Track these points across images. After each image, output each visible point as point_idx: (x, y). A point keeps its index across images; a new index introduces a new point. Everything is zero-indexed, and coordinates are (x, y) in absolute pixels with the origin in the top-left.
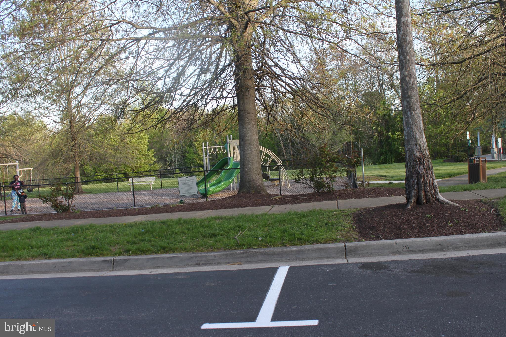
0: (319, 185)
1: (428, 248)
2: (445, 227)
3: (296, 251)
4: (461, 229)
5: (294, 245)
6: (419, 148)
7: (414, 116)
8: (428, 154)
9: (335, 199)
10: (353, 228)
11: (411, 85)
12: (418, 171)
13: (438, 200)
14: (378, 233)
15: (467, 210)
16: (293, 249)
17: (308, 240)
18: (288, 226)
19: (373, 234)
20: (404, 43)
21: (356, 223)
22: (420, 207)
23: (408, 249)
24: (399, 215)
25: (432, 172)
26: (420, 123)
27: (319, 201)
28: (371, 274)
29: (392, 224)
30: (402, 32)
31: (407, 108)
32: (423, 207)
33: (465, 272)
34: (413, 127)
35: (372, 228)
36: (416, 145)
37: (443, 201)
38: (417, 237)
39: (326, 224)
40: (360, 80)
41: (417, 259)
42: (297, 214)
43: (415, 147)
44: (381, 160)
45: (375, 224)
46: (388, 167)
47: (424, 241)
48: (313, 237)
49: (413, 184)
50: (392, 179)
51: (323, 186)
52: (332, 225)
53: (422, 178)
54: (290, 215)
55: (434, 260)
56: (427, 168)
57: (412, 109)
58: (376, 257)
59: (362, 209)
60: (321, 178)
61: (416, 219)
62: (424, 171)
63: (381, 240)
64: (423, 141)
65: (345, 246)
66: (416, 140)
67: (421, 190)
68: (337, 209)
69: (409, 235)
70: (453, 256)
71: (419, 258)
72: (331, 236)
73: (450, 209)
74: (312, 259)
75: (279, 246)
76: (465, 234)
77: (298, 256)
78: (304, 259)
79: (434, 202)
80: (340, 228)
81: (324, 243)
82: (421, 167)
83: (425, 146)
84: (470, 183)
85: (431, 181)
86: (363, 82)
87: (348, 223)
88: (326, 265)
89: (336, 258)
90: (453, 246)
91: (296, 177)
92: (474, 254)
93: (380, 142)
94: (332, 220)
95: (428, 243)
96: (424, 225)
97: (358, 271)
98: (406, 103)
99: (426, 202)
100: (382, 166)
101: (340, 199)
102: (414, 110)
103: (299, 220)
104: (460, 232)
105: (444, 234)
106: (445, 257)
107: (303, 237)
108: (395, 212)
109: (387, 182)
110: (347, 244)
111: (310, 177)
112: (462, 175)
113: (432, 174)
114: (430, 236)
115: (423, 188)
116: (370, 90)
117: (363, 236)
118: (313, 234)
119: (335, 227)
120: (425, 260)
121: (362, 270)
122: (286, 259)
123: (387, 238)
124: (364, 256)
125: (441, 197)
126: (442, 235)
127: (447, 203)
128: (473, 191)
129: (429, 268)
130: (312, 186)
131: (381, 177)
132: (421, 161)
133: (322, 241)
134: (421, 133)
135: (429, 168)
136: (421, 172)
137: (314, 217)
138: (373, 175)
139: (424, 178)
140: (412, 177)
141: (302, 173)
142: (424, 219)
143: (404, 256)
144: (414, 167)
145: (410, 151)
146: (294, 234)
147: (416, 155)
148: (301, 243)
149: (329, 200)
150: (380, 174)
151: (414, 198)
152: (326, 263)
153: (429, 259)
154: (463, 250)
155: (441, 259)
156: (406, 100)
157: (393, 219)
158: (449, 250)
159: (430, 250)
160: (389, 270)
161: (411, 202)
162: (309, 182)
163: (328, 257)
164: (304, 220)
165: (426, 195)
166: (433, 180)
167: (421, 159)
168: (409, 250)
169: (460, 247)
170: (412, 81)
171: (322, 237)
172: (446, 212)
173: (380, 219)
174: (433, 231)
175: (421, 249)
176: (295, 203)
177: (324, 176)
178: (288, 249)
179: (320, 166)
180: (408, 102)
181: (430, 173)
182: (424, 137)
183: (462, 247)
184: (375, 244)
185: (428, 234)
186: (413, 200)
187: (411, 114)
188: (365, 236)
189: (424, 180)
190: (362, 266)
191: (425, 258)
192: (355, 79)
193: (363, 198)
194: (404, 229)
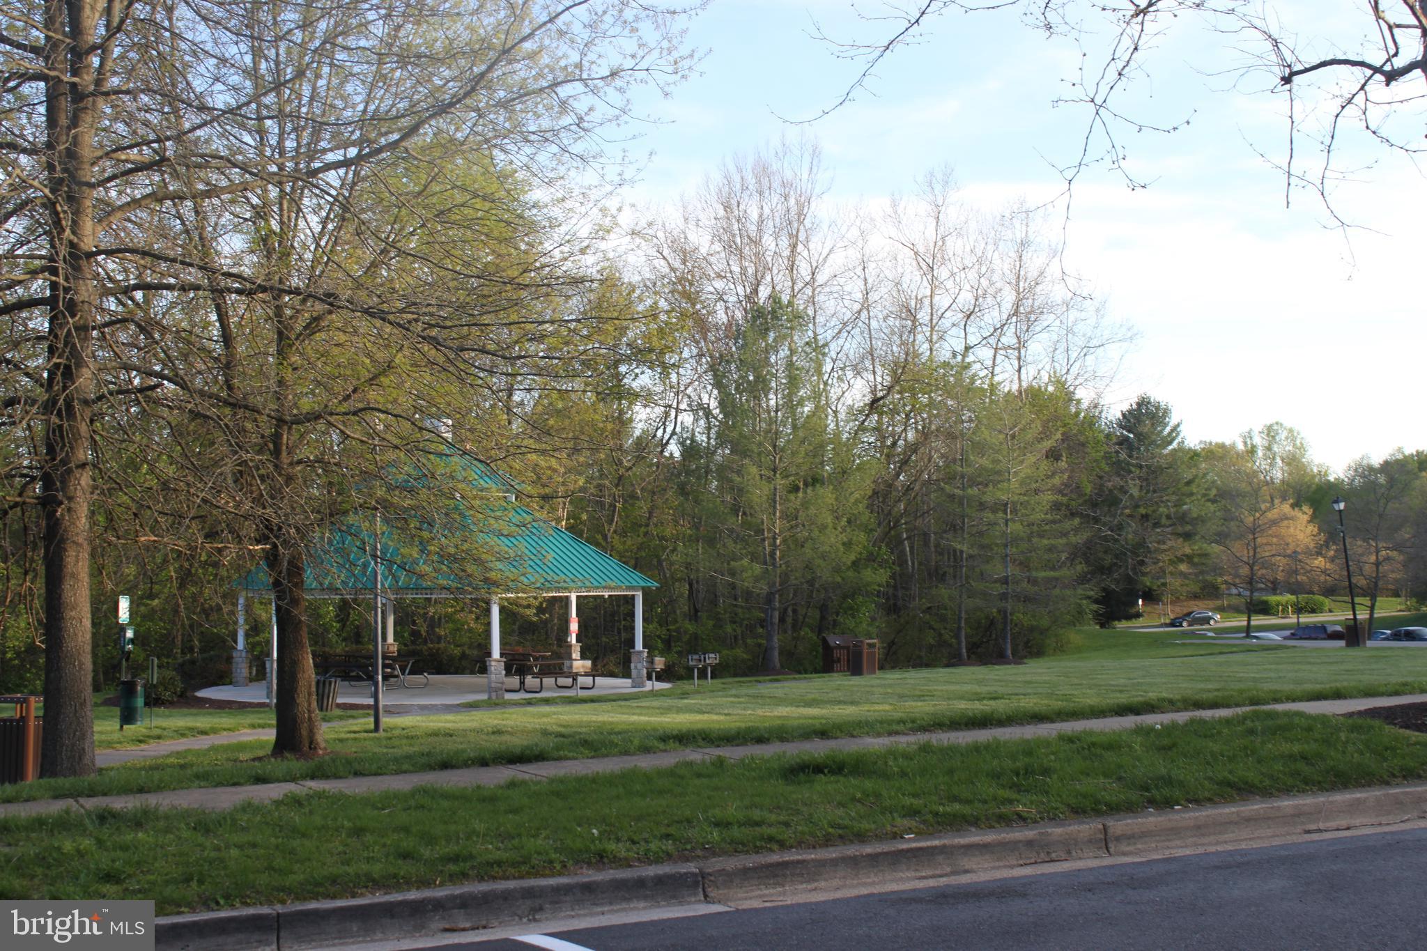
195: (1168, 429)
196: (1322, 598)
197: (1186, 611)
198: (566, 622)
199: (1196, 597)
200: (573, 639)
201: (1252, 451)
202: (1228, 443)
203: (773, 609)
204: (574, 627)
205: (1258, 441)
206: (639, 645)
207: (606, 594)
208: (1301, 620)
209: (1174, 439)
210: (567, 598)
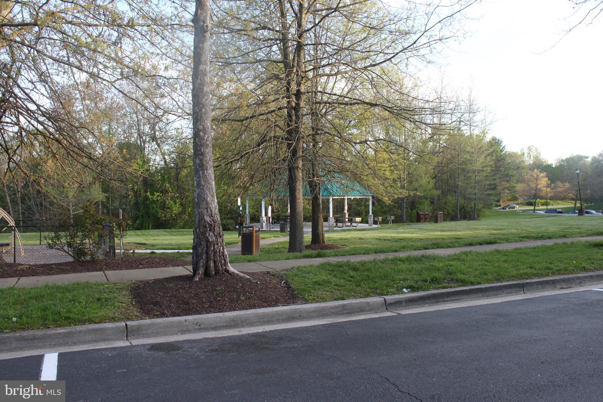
0: (79, 252)
1: (221, 324)
2: (237, 302)
3: (64, 333)
4: (254, 303)
5: (60, 326)
6: (210, 212)
7: (206, 176)
8: (219, 219)
9: (101, 270)
10: (132, 303)
11: (205, 141)
12: (208, 239)
13: (227, 271)
14: (163, 309)
15: (259, 283)
16: (60, 331)
17: (78, 319)
18: (50, 302)
19: (157, 311)
20: (200, 93)
21: (134, 298)
22: (209, 279)
23: (199, 327)
24: (186, 289)
25: (222, 240)
26: (212, 184)
27: (81, 272)
28: (164, 356)
29: (179, 298)
30: (199, 81)
31: (200, 167)
32: (212, 279)
33: (267, 348)
34: (205, 188)
35: (156, 304)
36: (207, 208)
37: (234, 273)
38: (208, 313)
39: (99, 300)
40: (116, 127)
41: (211, 337)
42: (58, 288)
43: (205, 210)
44: (136, 225)
45: (159, 299)
46: (146, 233)
47: (216, 317)
48: (85, 315)
49: (202, 253)
50: (153, 248)
51: (85, 254)
52: (106, 300)
53: (212, 246)
54: (49, 289)
55: (230, 338)
56: (217, 236)
57: (205, 168)
58: (164, 337)
59: (137, 281)
60: (82, 244)
61: (205, 292)
62: (214, 238)
63: (167, 317)
64: (214, 205)
65: (126, 325)
66: (207, 203)
67: (210, 260)
68: (106, 281)
69: (198, 310)
70: (249, 332)
71: (214, 337)
72: (107, 314)
73: (241, 281)
74: (85, 343)
75: (39, 328)
76: (259, 308)
77: (66, 340)
78: (75, 344)
79: (223, 273)
80: (117, 304)
81: (100, 322)
82: (211, 234)
83: (217, 210)
84: (242, 254)
85: (221, 250)
86: (120, 130)
87: (125, 298)
88: (107, 349)
89: (115, 340)
90: (247, 321)
91: (50, 242)
92: (271, 330)
93: (136, 204)
94: (105, 295)
95: (221, 319)
96: (215, 299)
97: (148, 354)
98: (198, 161)
99: (215, 273)
100: (138, 232)
101: (107, 270)
102: (207, 170)
103: (62, 295)
104: (254, 307)
105: (237, 308)
106: (241, 333)
107: (72, 315)
108: (180, 285)
109: (149, 251)
110: (129, 323)
111: (67, 242)
112: (232, 246)
113: (223, 242)
114: (222, 312)
115: (212, 257)
116: (127, 140)
117: (146, 314)
118: (84, 312)
119: (110, 303)
120: (221, 337)
121: (152, 352)
122: (50, 345)
123: (174, 315)
124: (149, 337)
125: (231, 269)
126: (235, 310)
127: (237, 275)
128: (257, 262)
129: (228, 346)
130: (70, 253)
131: (139, 245)
132: (212, 228)
133: (97, 320)
134: (213, 196)
135: (220, 235)
136: (210, 240)
137: (81, 291)
138: (129, 243)
139: (214, 247)
140: (201, 244)
141: (58, 237)
142: (215, 292)
143: (195, 334)
144: (204, 234)
145: (200, 216)
146: (60, 313)
147: (206, 220)
148: (70, 323)
149: (93, 271)
150: (138, 241)
151: (202, 269)
152: (104, 347)
153: (224, 337)
154: (257, 326)
155: (237, 336)
156: (199, 158)
157: (180, 293)
158: (243, 326)
159: (223, 326)
160: (184, 351)
161: (199, 273)
162: (66, 248)
163: (105, 340)
164: (69, 296)
165: (215, 266)
166: (223, 249)
167: (211, 225)
168: (201, 327)
169: (254, 322)
170: (206, 136)
171: (95, 315)
172: (238, 284)
173: (164, 293)
174: (225, 305)
175: (213, 326)
176: (49, 274)
177: (87, 241)
178: (53, 332)
179: (82, 229)
180: (201, 160)
181: (221, 241)
182: (216, 201)
183: (256, 322)
184: (162, 321)
185: (220, 309)
186: (201, 271)
187: (203, 173)
188: (148, 313)
189: (214, 249)
190: (151, 348)
191: (220, 336)
192: (110, 125)
193: (136, 268)
194: (193, 304)
195: (502, 147)
196: (550, 201)
197: (507, 204)
198: (344, 206)
199: (510, 200)
200: (346, 211)
201: (523, 154)
202: (515, 152)
203: (404, 203)
204: (346, 208)
205: (526, 152)
206: (371, 213)
207: (358, 197)
208: (548, 207)
209: (504, 150)
210: (344, 199)
